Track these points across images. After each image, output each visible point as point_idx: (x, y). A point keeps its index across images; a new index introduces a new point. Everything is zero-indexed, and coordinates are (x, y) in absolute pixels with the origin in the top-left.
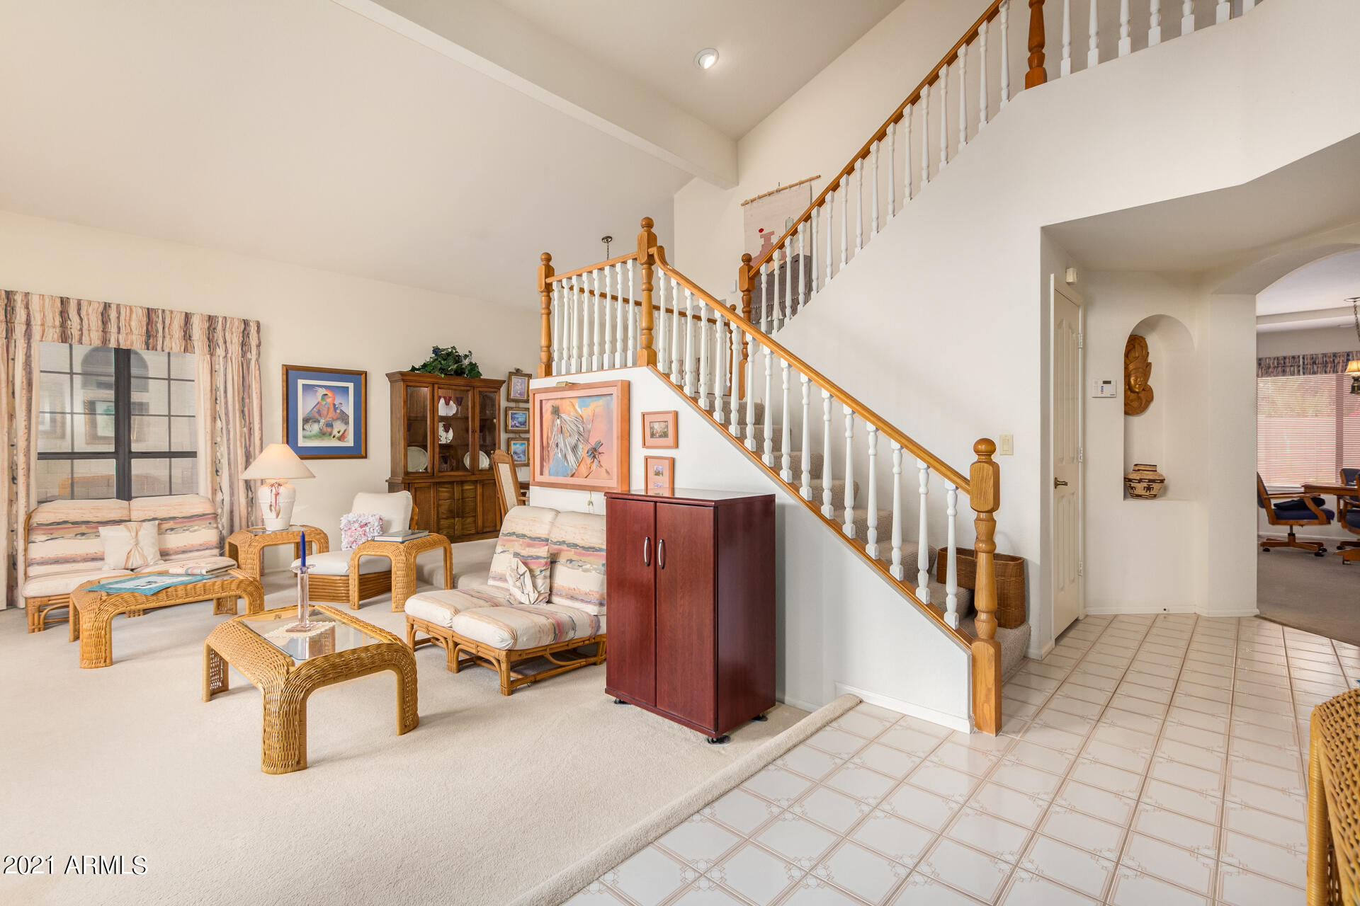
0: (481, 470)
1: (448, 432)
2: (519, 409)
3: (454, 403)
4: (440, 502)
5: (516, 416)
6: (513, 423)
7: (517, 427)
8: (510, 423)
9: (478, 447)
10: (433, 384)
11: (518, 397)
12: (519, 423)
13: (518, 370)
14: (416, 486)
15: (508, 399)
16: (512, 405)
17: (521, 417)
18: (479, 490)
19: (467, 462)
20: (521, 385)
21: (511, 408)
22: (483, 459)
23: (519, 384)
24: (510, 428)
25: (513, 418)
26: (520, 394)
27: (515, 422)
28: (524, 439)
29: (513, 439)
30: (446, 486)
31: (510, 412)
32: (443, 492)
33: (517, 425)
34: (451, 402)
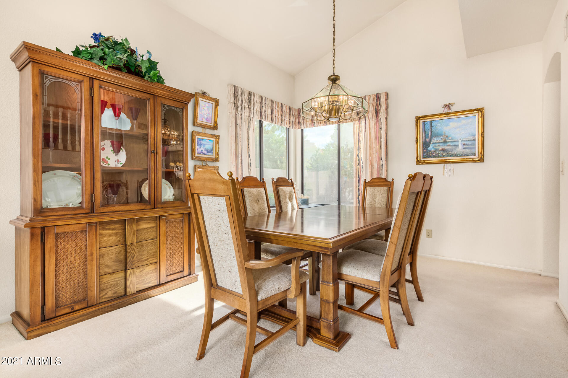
0: (164, 203)
1: (118, 152)
2: (205, 134)
3: (128, 117)
4: (103, 251)
5: (203, 142)
6: (200, 150)
7: (204, 154)
8: (197, 149)
9: (160, 174)
10: (92, 79)
11: (205, 122)
12: (206, 150)
13: (204, 93)
14: (59, 230)
15: (194, 124)
16: (199, 130)
17: (208, 144)
18: (163, 228)
19: (145, 192)
20: (208, 109)
21: (198, 133)
22: (166, 188)
23: (205, 108)
24: (196, 155)
25: (200, 145)
26: (207, 119)
27: (202, 149)
28: (212, 167)
29: (200, 167)
30: (113, 227)
31: (197, 137)
32: (106, 235)
33: (204, 152)
34: (123, 115)
